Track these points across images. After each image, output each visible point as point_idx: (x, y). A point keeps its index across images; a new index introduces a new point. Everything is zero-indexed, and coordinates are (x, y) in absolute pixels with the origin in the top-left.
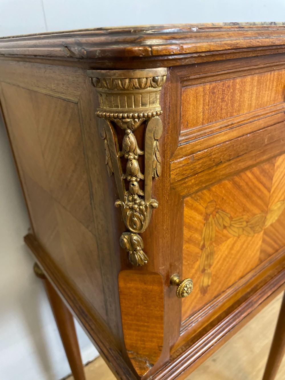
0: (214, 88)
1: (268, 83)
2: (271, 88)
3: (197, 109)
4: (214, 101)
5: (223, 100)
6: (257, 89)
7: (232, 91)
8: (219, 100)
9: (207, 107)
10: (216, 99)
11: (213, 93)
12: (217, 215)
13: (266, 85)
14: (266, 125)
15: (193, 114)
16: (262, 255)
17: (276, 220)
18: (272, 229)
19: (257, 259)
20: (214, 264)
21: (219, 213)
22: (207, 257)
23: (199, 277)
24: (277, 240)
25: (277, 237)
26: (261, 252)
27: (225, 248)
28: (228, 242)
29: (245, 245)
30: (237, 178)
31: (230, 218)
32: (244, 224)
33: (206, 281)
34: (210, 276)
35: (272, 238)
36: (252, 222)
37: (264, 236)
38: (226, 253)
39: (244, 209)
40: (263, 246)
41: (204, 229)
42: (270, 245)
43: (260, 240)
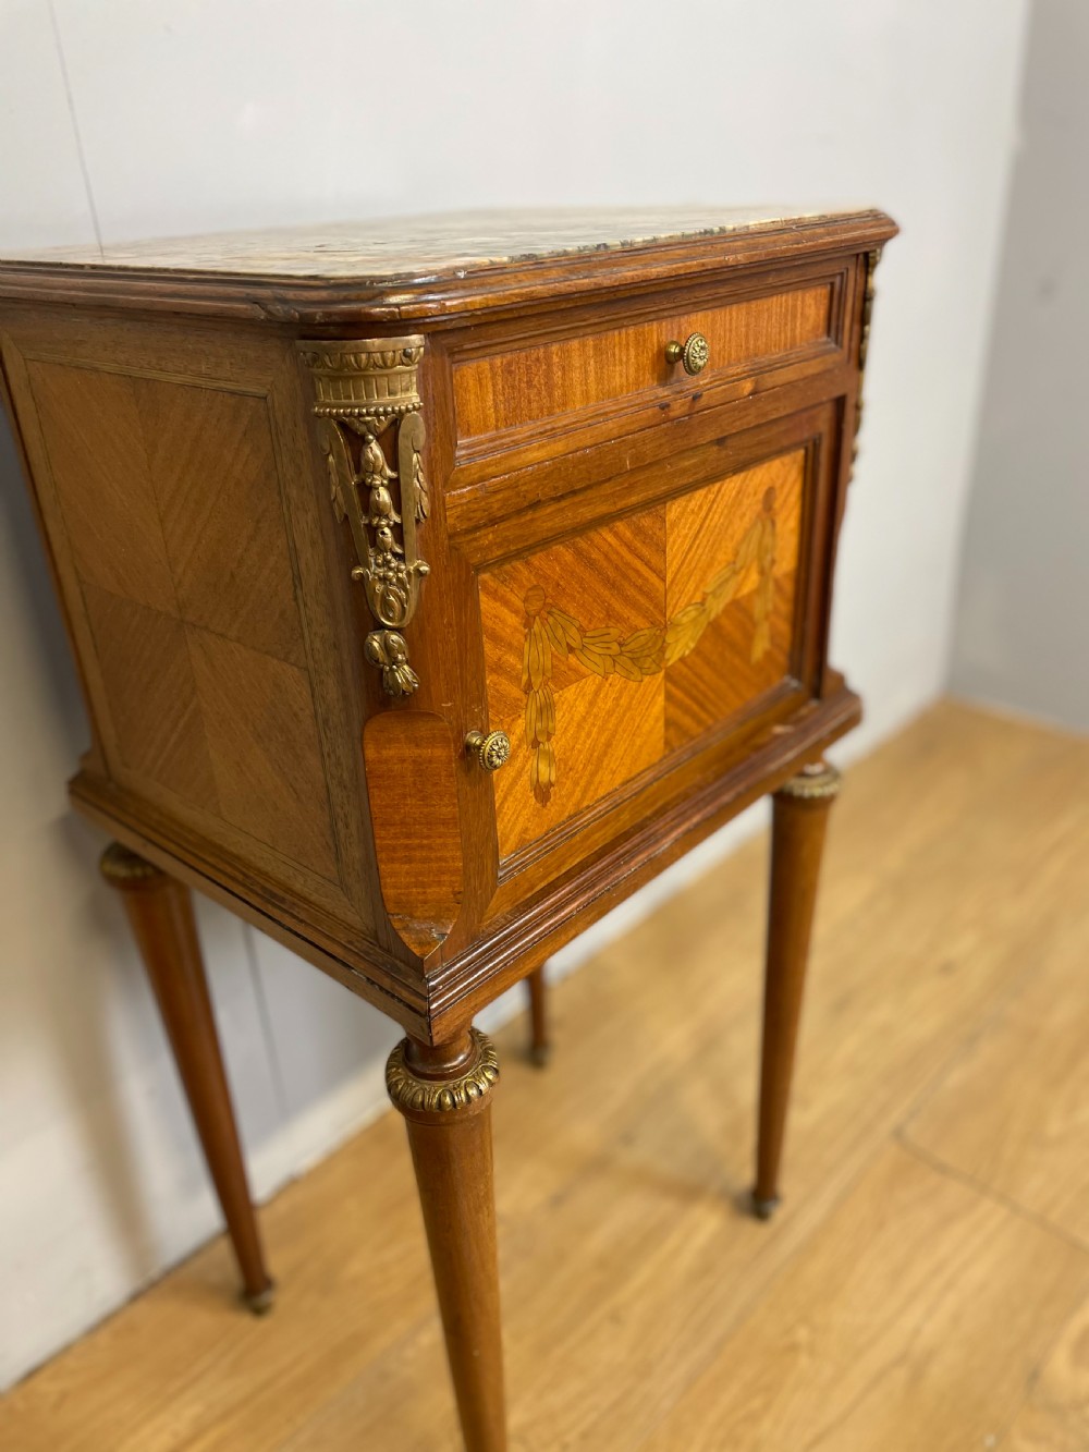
0: (509, 364)
1: (617, 350)
2: (624, 359)
3: (484, 400)
4: (513, 387)
5: (530, 384)
6: (595, 361)
7: (544, 367)
8: (523, 385)
9: (501, 398)
10: (517, 383)
11: (510, 372)
12: (551, 620)
13: (614, 354)
14: (623, 431)
15: (477, 409)
16: (671, 733)
17: (693, 650)
18: (684, 670)
19: (661, 742)
20: (558, 732)
21: (552, 614)
22: (541, 712)
23: (527, 758)
24: (704, 700)
25: (702, 692)
26: (668, 724)
27: (577, 698)
28: (583, 685)
29: (624, 700)
30: (583, 542)
31: (580, 629)
32: (615, 649)
33: (544, 772)
34: (551, 759)
35: (689, 695)
36: (633, 645)
37: (668, 686)
38: (581, 711)
39: (608, 612)
40: (670, 711)
41: (527, 647)
42: (687, 711)
43: (660, 693)
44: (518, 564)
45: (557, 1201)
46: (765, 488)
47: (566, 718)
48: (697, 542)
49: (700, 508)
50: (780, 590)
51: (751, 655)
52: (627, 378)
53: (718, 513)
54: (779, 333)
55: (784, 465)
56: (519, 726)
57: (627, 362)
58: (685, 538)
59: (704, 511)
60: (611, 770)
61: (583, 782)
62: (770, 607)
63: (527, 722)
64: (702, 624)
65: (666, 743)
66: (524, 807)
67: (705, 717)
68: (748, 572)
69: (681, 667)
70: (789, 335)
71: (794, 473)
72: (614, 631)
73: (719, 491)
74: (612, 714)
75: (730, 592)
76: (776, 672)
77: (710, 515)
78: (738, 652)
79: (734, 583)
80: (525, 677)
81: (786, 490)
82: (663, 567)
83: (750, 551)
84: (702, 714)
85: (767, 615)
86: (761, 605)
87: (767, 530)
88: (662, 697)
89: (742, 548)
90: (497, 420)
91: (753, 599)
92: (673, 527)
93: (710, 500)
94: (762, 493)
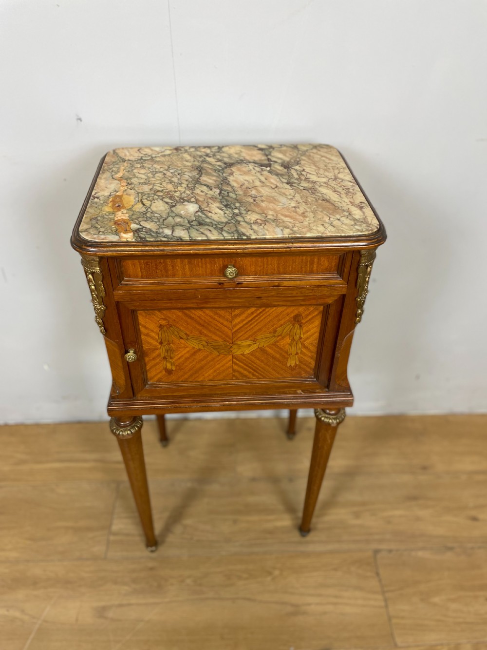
1: (200, 264)
3: (136, 270)
4: (149, 268)
5: (157, 268)
6: (189, 266)
8: (154, 268)
9: (144, 270)
14: (198, 288)
15: (133, 272)
16: (236, 374)
17: (249, 353)
18: (244, 358)
19: (231, 375)
20: (176, 358)
21: (172, 327)
22: (167, 351)
23: (161, 361)
24: (256, 369)
25: (255, 367)
26: (234, 371)
27: (185, 352)
28: (188, 349)
29: (209, 358)
30: (187, 312)
31: (186, 334)
32: (204, 343)
33: (169, 366)
34: (172, 364)
35: (247, 366)
36: (214, 344)
37: (234, 360)
38: (187, 355)
39: (201, 333)
40: (235, 367)
41: (160, 333)
42: (245, 369)
43: (230, 361)
44: (156, 312)
45: (253, 479)
46: (295, 314)
47: (180, 355)
48: (251, 323)
49: (252, 313)
50: (306, 348)
51: (287, 363)
52: (206, 272)
53: (264, 316)
54: (302, 268)
55: (308, 309)
56: (157, 352)
57: (206, 267)
58: (243, 320)
59: (255, 314)
60: (203, 375)
61: (189, 374)
62: (299, 352)
63: (162, 351)
64: (254, 347)
65: (234, 376)
66: (161, 372)
67: (257, 374)
68: (283, 338)
69: (242, 357)
70: (308, 269)
71: (316, 313)
72: (203, 338)
73: (264, 310)
74: (203, 360)
75: (272, 341)
76: (305, 373)
77: (259, 317)
78: (279, 361)
79: (274, 340)
80: (160, 340)
81: (310, 317)
82: (230, 326)
83: (285, 331)
84: (255, 373)
85: (297, 354)
86: (293, 350)
87: (296, 328)
88: (231, 362)
89: (279, 330)
90: (142, 276)
91: (287, 347)
92: (236, 316)
93: (258, 312)
94: (292, 315)
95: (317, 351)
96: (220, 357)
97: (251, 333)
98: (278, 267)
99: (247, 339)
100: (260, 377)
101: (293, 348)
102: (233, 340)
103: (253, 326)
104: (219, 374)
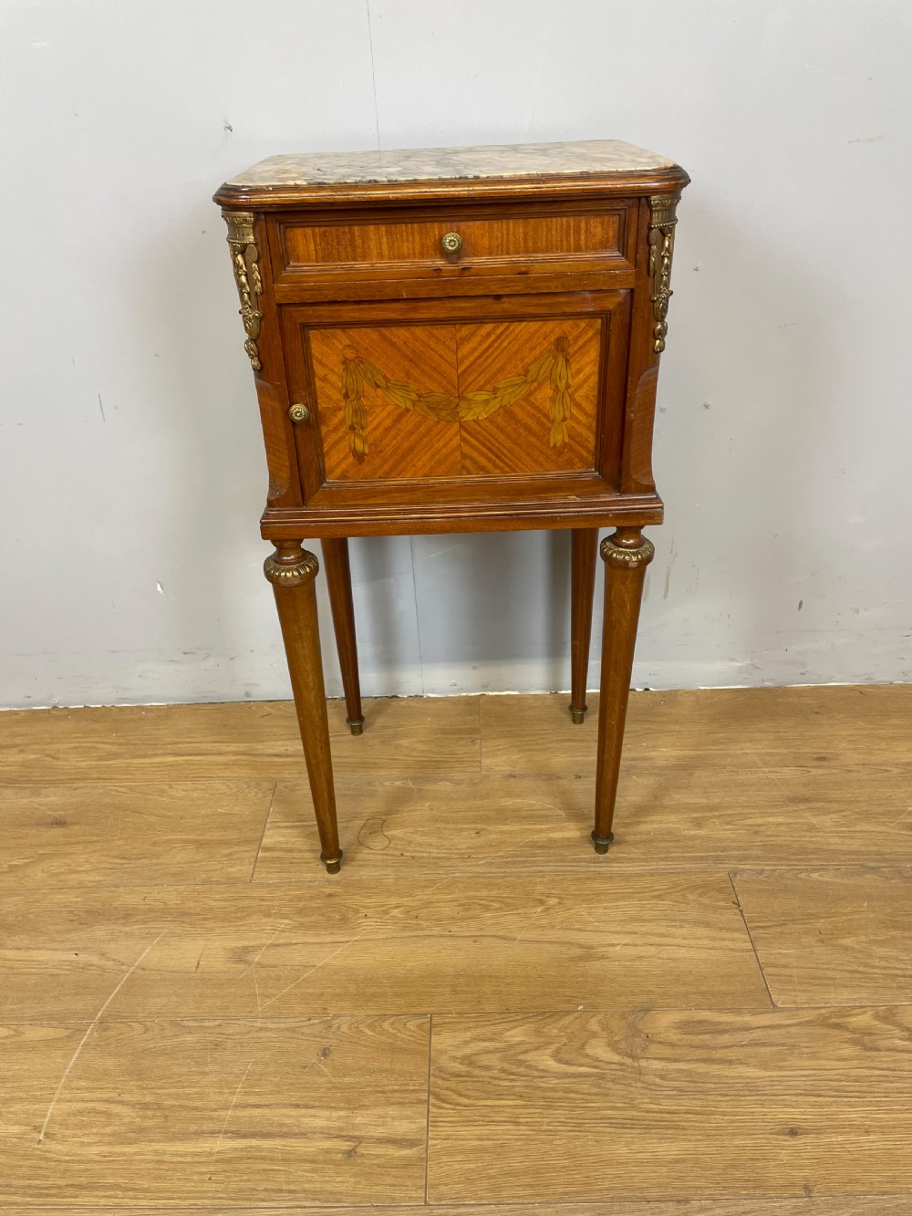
0: (325, 232)
1: (404, 234)
2: (411, 240)
3: (308, 247)
4: (328, 244)
5: (338, 244)
6: (387, 238)
7: (349, 237)
8: (334, 243)
9: (320, 247)
10: (330, 242)
11: (325, 236)
13: (402, 236)
14: (402, 277)
15: (304, 250)
16: (467, 463)
17: (486, 418)
18: (479, 429)
19: (459, 465)
20: (370, 428)
21: (363, 363)
22: (355, 412)
23: (347, 434)
24: (499, 454)
25: (497, 448)
26: (464, 456)
27: (384, 414)
28: (389, 409)
29: (423, 429)
30: (385, 331)
31: (385, 377)
32: (414, 397)
33: (359, 446)
34: (364, 441)
35: (484, 445)
36: (428, 399)
37: (463, 433)
38: (388, 422)
39: (408, 375)
40: (466, 449)
41: (345, 375)
42: (483, 454)
43: (456, 435)
44: (339, 331)
46: (557, 336)
47: (376, 423)
48: (486, 355)
49: (489, 335)
50: (579, 406)
51: (548, 439)
52: (414, 250)
53: (507, 341)
54: (561, 241)
55: (577, 325)
56: (340, 415)
57: (413, 242)
58: (475, 349)
59: (493, 337)
60: (414, 466)
61: (391, 463)
62: (568, 414)
63: (346, 414)
64: (495, 405)
65: (463, 467)
66: (345, 458)
67: (501, 464)
68: (540, 385)
69: (476, 426)
70: (572, 243)
71: (590, 333)
72: (413, 386)
73: (507, 328)
74: (413, 433)
75: (522, 393)
76: (580, 461)
77: (499, 341)
78: (534, 434)
79: (525, 389)
80: (344, 391)
81: (581, 343)
82: (455, 362)
83: (542, 372)
84: (498, 462)
85: (564, 419)
86: (557, 411)
87: (560, 363)
88: (458, 438)
89: (533, 369)
90: (317, 257)
91: (548, 404)
92: (464, 340)
93: (498, 332)
94: (553, 339)
95: (598, 414)
96: (439, 427)
97: (488, 376)
98: (525, 240)
99: (481, 389)
100: (508, 470)
101: (557, 405)
102: (461, 391)
103: (490, 360)
104: (439, 462)
